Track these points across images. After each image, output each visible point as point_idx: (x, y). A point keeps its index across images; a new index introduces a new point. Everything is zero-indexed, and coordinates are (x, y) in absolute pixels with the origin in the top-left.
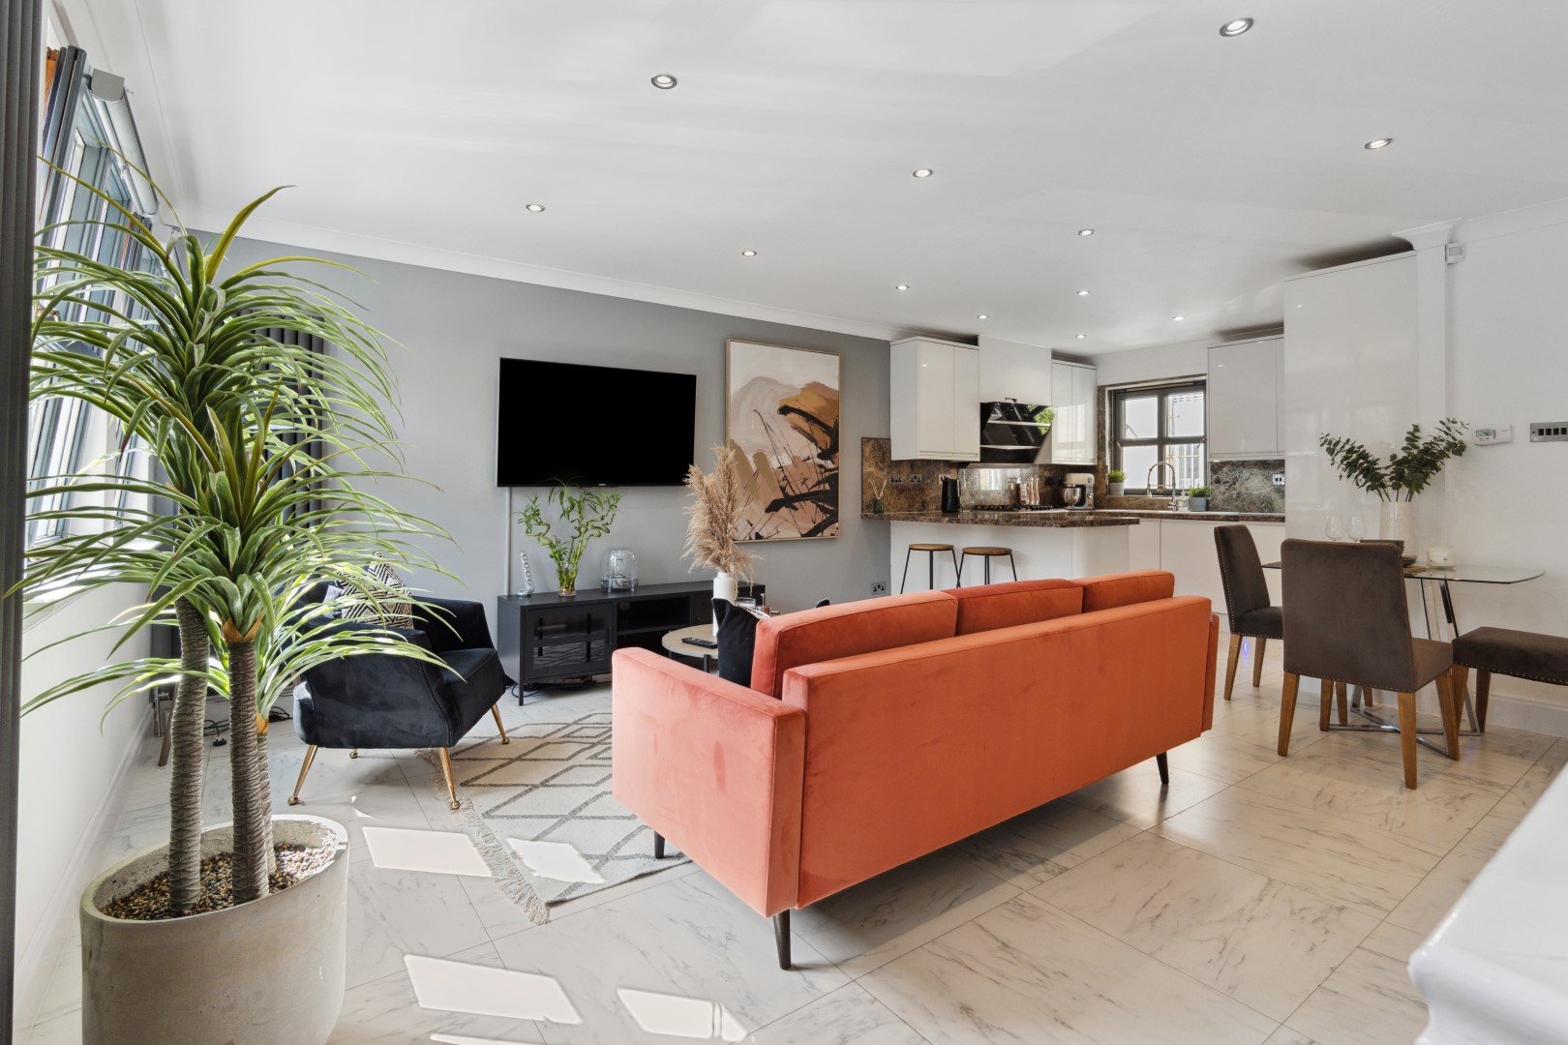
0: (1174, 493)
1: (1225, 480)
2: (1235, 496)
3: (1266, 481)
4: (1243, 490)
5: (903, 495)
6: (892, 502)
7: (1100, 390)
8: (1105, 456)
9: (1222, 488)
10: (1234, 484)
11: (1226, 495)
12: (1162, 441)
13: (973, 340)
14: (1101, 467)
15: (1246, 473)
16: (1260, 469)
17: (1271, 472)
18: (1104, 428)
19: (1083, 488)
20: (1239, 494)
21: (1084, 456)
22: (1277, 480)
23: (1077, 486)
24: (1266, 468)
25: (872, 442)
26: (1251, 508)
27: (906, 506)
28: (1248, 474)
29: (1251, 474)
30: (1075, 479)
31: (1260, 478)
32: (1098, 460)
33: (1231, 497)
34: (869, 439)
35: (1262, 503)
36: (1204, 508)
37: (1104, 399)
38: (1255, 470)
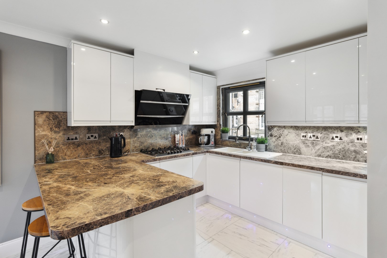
0: (250, 140)
1: (275, 135)
2: (280, 144)
3: (297, 137)
4: (284, 141)
5: (79, 148)
6: (68, 153)
7: (218, 87)
8: (220, 120)
9: (274, 139)
10: (280, 137)
11: (276, 143)
12: (246, 113)
13: (131, 52)
14: (218, 125)
15: (286, 131)
16: (294, 130)
17: (300, 132)
18: (220, 107)
19: (209, 136)
20: (282, 144)
21: (210, 120)
22: (303, 136)
23: (206, 135)
24: (297, 130)
25: (45, 114)
26: (289, 152)
27: (83, 154)
28: (287, 133)
29: (289, 132)
30: (205, 131)
31: (294, 135)
32: (217, 122)
33: (278, 145)
34: (42, 112)
35: (295, 149)
36: (264, 150)
37: (220, 92)
38: (291, 130)
